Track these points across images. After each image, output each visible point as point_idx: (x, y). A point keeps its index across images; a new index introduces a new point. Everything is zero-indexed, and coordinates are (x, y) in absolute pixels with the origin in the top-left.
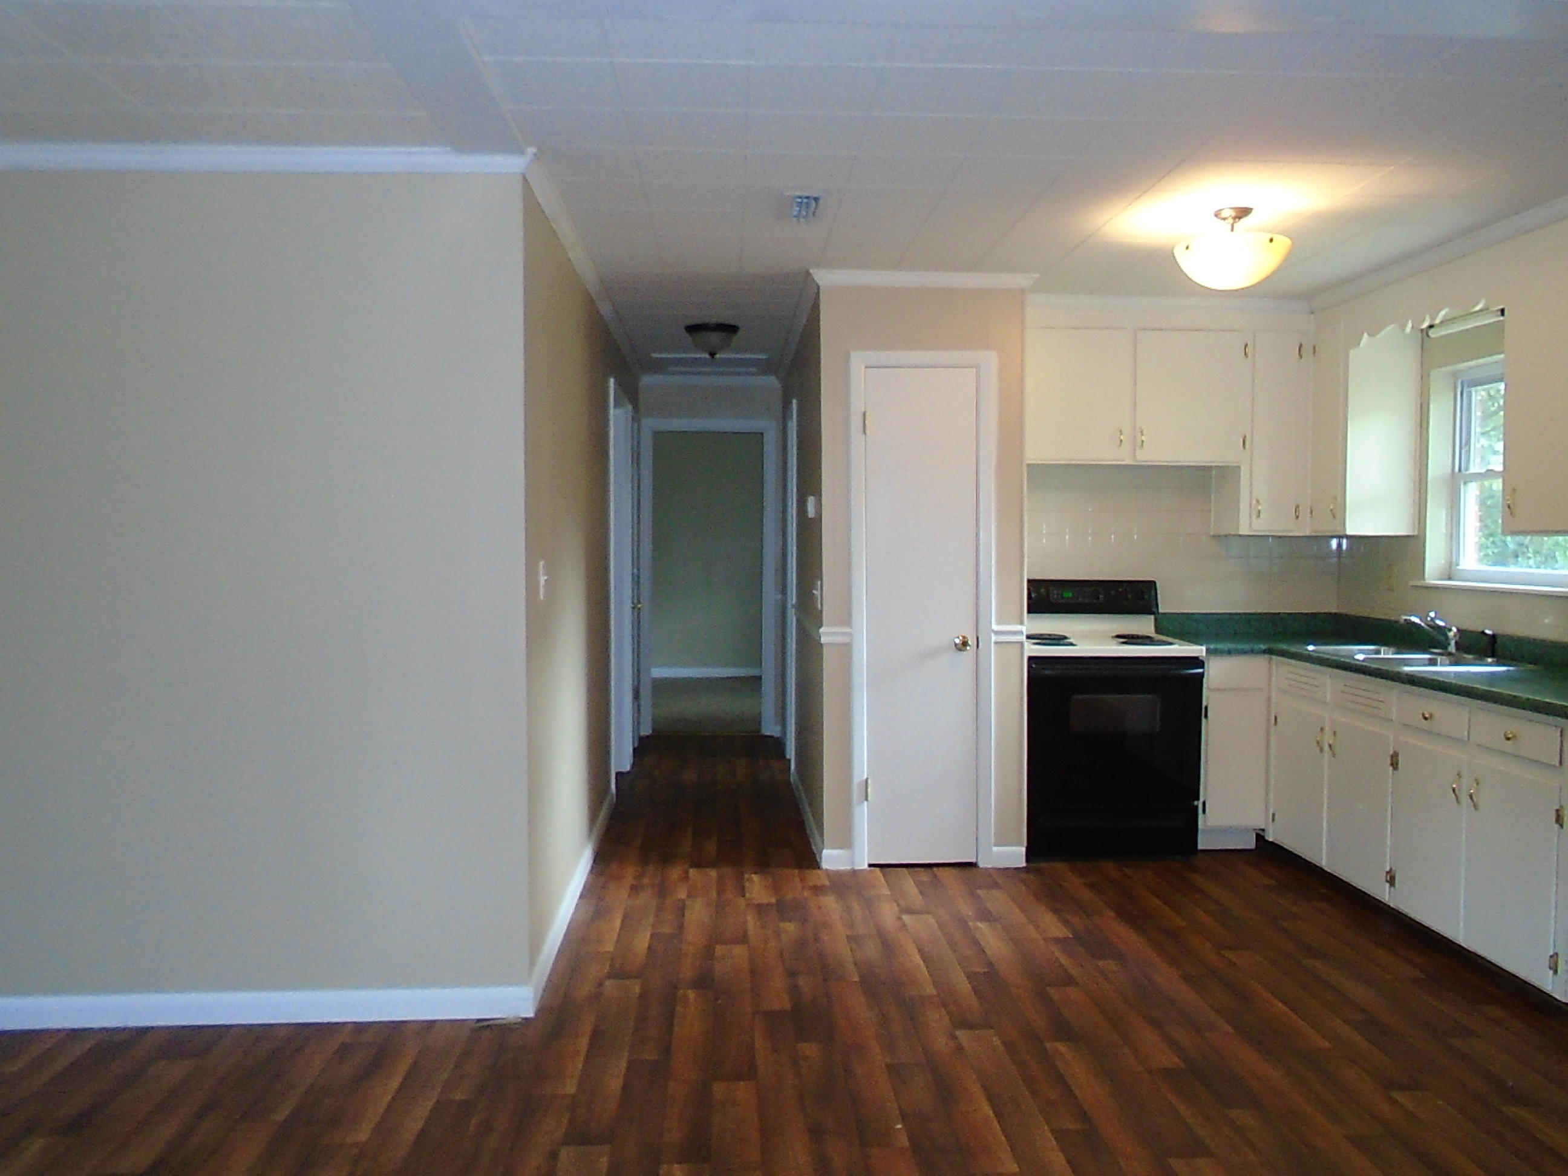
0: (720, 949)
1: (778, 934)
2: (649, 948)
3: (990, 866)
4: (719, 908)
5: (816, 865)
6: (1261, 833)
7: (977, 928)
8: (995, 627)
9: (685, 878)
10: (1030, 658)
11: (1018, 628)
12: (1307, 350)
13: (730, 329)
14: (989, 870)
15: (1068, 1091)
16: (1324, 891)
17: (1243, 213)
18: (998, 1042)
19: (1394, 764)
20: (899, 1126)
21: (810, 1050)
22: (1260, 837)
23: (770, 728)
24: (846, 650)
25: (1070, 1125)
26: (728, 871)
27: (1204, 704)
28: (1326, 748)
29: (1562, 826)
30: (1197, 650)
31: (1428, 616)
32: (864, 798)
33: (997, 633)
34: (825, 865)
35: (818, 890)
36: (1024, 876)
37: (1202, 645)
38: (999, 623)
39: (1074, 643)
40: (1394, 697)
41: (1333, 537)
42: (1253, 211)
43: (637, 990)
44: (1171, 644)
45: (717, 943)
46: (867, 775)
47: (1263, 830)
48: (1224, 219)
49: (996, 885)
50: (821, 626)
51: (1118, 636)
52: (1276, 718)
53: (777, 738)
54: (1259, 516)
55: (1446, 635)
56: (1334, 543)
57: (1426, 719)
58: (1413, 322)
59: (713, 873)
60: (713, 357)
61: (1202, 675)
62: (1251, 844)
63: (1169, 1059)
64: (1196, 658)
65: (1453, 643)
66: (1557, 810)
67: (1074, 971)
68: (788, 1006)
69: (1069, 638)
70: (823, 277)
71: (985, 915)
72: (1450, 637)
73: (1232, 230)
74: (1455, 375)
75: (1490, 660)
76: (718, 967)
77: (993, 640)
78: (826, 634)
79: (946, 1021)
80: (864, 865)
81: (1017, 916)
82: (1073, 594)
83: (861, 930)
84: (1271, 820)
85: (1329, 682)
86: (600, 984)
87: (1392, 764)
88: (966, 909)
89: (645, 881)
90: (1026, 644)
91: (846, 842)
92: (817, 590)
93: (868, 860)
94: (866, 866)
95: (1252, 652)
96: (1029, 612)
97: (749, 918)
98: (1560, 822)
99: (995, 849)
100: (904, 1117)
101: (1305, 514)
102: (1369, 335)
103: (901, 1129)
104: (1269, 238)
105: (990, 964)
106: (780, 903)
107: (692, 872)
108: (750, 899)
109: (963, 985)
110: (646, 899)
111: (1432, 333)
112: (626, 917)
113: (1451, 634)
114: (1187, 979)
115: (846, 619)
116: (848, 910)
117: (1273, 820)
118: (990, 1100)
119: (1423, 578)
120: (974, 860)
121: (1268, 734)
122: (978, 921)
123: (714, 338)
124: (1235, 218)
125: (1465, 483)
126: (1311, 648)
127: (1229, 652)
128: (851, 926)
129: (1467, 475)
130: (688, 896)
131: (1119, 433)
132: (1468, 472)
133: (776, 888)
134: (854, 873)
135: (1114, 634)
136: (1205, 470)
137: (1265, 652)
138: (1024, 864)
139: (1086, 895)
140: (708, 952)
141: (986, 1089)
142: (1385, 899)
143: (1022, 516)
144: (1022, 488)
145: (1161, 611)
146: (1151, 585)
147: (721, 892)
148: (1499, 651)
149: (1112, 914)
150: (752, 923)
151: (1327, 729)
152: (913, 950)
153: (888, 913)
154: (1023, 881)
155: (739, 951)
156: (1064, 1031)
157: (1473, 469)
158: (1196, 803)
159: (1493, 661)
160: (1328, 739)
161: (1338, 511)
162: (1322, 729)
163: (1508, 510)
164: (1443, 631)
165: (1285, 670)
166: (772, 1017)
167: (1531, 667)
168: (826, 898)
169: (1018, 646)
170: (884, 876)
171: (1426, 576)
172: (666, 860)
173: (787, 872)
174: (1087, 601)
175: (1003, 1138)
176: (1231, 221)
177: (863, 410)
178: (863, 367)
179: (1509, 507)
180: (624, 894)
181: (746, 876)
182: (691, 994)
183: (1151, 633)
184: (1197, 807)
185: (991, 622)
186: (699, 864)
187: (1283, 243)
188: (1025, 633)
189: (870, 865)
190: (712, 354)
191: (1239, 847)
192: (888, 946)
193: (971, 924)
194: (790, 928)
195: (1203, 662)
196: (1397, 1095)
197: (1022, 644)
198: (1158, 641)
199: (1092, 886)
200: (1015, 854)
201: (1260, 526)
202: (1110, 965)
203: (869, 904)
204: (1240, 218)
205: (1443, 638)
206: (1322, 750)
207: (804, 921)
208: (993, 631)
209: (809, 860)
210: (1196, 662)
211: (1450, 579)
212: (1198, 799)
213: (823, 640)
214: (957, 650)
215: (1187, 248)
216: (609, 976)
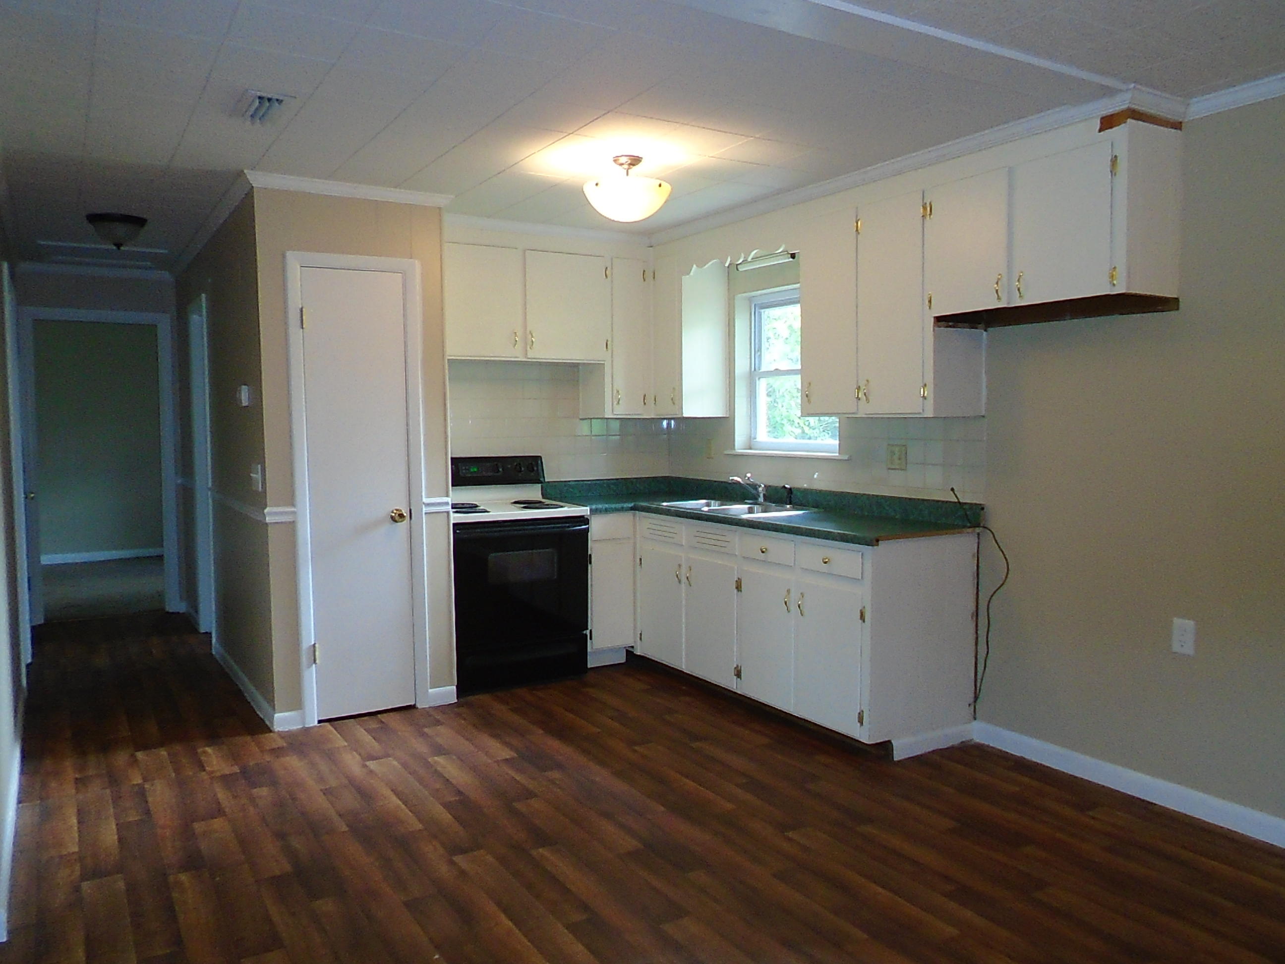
0: (199, 827)
1: (252, 800)
2: (120, 840)
3: (427, 706)
4: (181, 783)
5: (269, 730)
6: (631, 649)
7: (436, 762)
8: (425, 500)
9: (134, 762)
10: (454, 525)
11: (445, 499)
12: (649, 274)
13: (140, 222)
14: (426, 709)
15: (565, 890)
16: (684, 688)
17: (635, 161)
18: (491, 859)
19: (739, 587)
20: (437, 957)
21: (326, 906)
22: (630, 653)
23: (175, 605)
24: (291, 527)
25: (577, 917)
26: (178, 748)
27: (589, 553)
28: (684, 580)
29: (864, 621)
30: (583, 510)
31: (746, 476)
32: (313, 661)
33: (428, 505)
34: (277, 728)
35: (277, 752)
36: (461, 710)
37: (586, 506)
38: (428, 497)
39: (488, 510)
40: (737, 539)
41: (664, 419)
42: (643, 160)
43: (121, 885)
44: (562, 507)
45: (193, 822)
46: (315, 640)
47: (632, 647)
48: (622, 164)
49: (438, 723)
50: (265, 506)
51: (516, 503)
52: (641, 559)
53: (183, 613)
54: (618, 403)
55: (756, 489)
56: (665, 423)
57: (763, 552)
58: (731, 258)
59: (163, 753)
60: (119, 249)
61: (587, 530)
62: (623, 660)
63: (630, 843)
64: (582, 517)
65: (762, 495)
66: (861, 611)
67: (531, 785)
68: (288, 867)
69: (479, 506)
70: (258, 179)
71: (439, 750)
72: (760, 491)
73: (627, 174)
74: (750, 299)
75: (788, 506)
76: (203, 846)
77: (424, 512)
78: (270, 514)
79: (441, 851)
80: (314, 723)
81: (465, 746)
82: (478, 469)
83: (333, 782)
84: (639, 639)
85: (684, 530)
86: (77, 889)
87: (737, 588)
88: (421, 747)
89: (91, 772)
90: (451, 514)
91: (297, 703)
92: (257, 473)
93: (318, 716)
94: (316, 722)
95: (622, 510)
96: (453, 485)
97: (217, 790)
98: (863, 618)
99: (430, 691)
100: (438, 947)
101: (650, 400)
102: (697, 266)
103: (439, 958)
104: (659, 184)
105: (459, 793)
106: (244, 772)
107: (140, 755)
108: (212, 772)
109: (446, 817)
110: (97, 790)
111: (740, 268)
112: (80, 812)
113: (760, 489)
114: (619, 774)
115: (290, 499)
116: (313, 764)
117: (641, 639)
118: (505, 911)
119: (734, 449)
120: (413, 703)
121: (634, 571)
122: (434, 756)
123: (121, 230)
124: (630, 164)
125: (759, 379)
126: (665, 504)
127: (606, 511)
128: (321, 779)
129: (761, 372)
130: (145, 780)
131: (514, 335)
132: (760, 371)
133: (235, 757)
134: (306, 731)
135: (514, 501)
136: (574, 366)
137: (632, 509)
138: (456, 701)
139: (516, 719)
140: (186, 831)
141: (499, 904)
142: (734, 689)
143: (445, 405)
144: (444, 379)
145: (546, 480)
146: (537, 459)
147: (177, 771)
148: (794, 501)
149: (541, 732)
150: (222, 795)
151: (683, 566)
152: (388, 792)
153: (352, 762)
154: (459, 715)
155: (218, 823)
156: (542, 838)
157: (763, 369)
158: (585, 632)
159: (791, 507)
160: (684, 571)
161: (677, 398)
162: (680, 566)
163: (806, 398)
164: (755, 487)
165: (647, 522)
166: (278, 883)
167: (816, 510)
168: (288, 758)
169: (446, 514)
170: (335, 729)
171: (736, 447)
172: (106, 747)
173: (239, 740)
174: (490, 474)
175: (529, 944)
176: (626, 166)
177: (300, 306)
178: (299, 267)
179: (807, 396)
180: (70, 789)
181: (200, 750)
182: (183, 877)
183: (539, 498)
184: (586, 635)
185: (422, 496)
186: (145, 746)
187: (667, 188)
188: (450, 503)
189: (320, 722)
190: (118, 245)
191: (616, 663)
192: (365, 794)
193: (430, 760)
194: (263, 792)
195: (588, 520)
196: (790, 834)
197: (448, 513)
198: (548, 505)
199: (515, 710)
200: (448, 693)
201: (621, 411)
202: (556, 775)
203: (331, 756)
204: (634, 165)
205: (754, 492)
206: (680, 581)
207: (274, 783)
208: (424, 503)
209: (258, 726)
210: (582, 520)
211: (750, 449)
212: (587, 629)
213: (268, 519)
214: (392, 522)
215: (597, 184)
216: (84, 877)
